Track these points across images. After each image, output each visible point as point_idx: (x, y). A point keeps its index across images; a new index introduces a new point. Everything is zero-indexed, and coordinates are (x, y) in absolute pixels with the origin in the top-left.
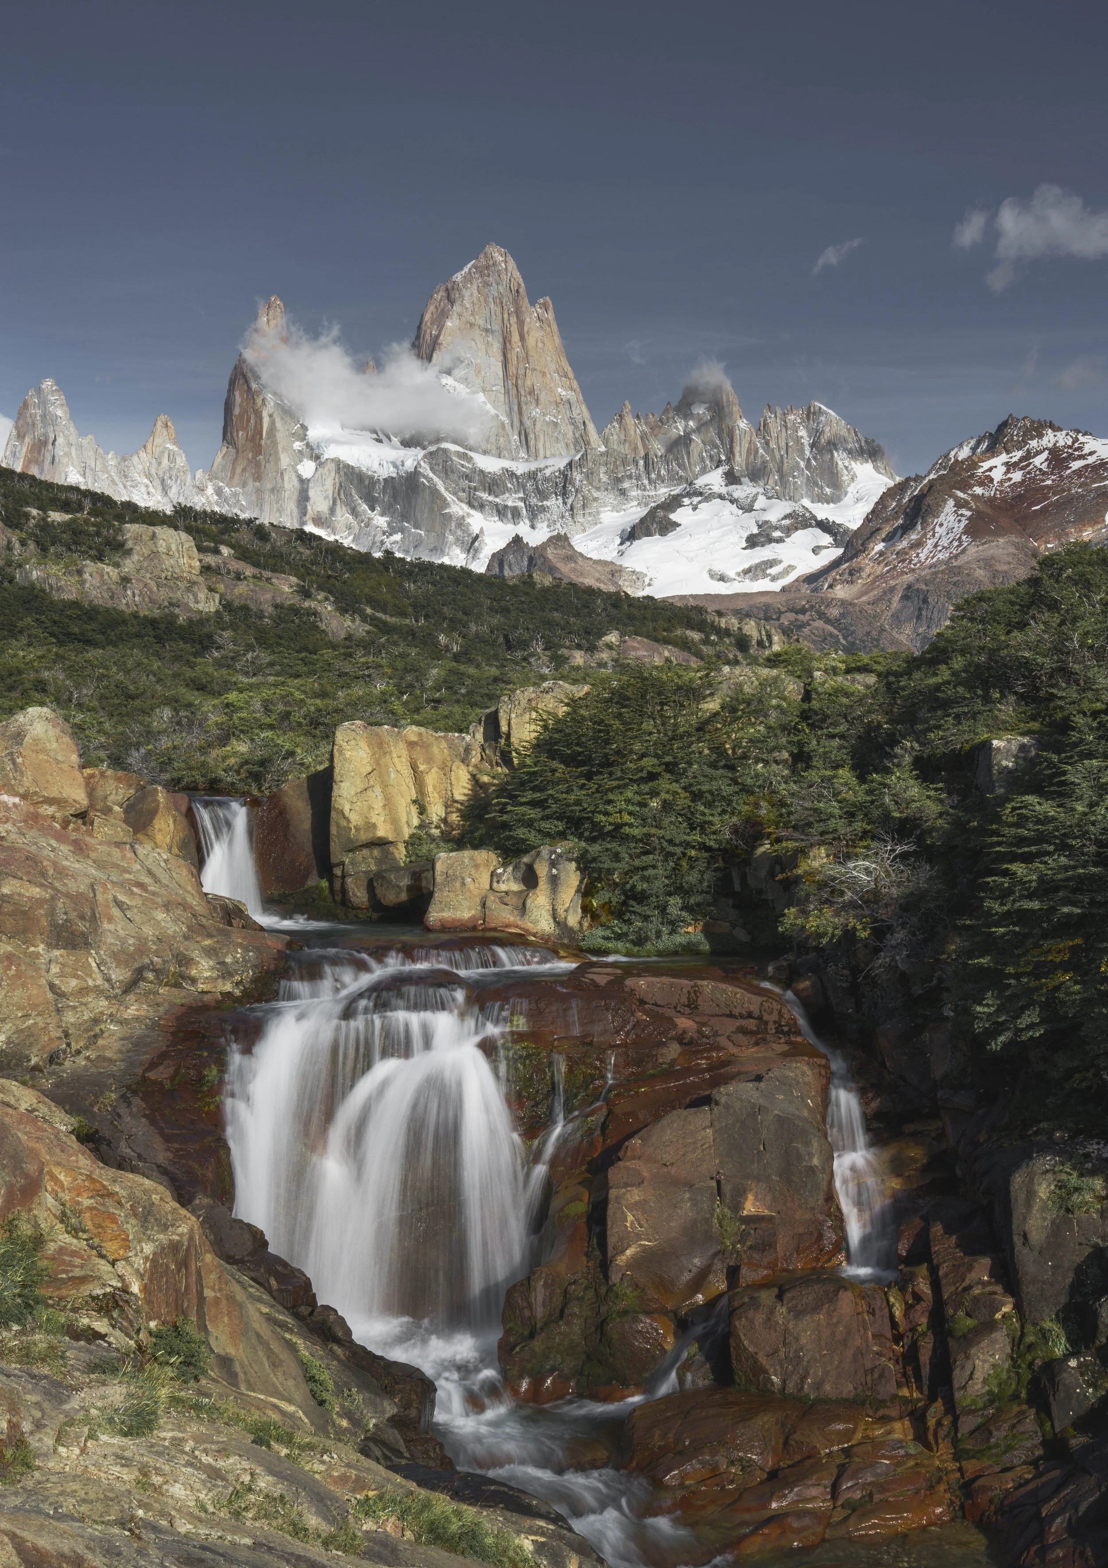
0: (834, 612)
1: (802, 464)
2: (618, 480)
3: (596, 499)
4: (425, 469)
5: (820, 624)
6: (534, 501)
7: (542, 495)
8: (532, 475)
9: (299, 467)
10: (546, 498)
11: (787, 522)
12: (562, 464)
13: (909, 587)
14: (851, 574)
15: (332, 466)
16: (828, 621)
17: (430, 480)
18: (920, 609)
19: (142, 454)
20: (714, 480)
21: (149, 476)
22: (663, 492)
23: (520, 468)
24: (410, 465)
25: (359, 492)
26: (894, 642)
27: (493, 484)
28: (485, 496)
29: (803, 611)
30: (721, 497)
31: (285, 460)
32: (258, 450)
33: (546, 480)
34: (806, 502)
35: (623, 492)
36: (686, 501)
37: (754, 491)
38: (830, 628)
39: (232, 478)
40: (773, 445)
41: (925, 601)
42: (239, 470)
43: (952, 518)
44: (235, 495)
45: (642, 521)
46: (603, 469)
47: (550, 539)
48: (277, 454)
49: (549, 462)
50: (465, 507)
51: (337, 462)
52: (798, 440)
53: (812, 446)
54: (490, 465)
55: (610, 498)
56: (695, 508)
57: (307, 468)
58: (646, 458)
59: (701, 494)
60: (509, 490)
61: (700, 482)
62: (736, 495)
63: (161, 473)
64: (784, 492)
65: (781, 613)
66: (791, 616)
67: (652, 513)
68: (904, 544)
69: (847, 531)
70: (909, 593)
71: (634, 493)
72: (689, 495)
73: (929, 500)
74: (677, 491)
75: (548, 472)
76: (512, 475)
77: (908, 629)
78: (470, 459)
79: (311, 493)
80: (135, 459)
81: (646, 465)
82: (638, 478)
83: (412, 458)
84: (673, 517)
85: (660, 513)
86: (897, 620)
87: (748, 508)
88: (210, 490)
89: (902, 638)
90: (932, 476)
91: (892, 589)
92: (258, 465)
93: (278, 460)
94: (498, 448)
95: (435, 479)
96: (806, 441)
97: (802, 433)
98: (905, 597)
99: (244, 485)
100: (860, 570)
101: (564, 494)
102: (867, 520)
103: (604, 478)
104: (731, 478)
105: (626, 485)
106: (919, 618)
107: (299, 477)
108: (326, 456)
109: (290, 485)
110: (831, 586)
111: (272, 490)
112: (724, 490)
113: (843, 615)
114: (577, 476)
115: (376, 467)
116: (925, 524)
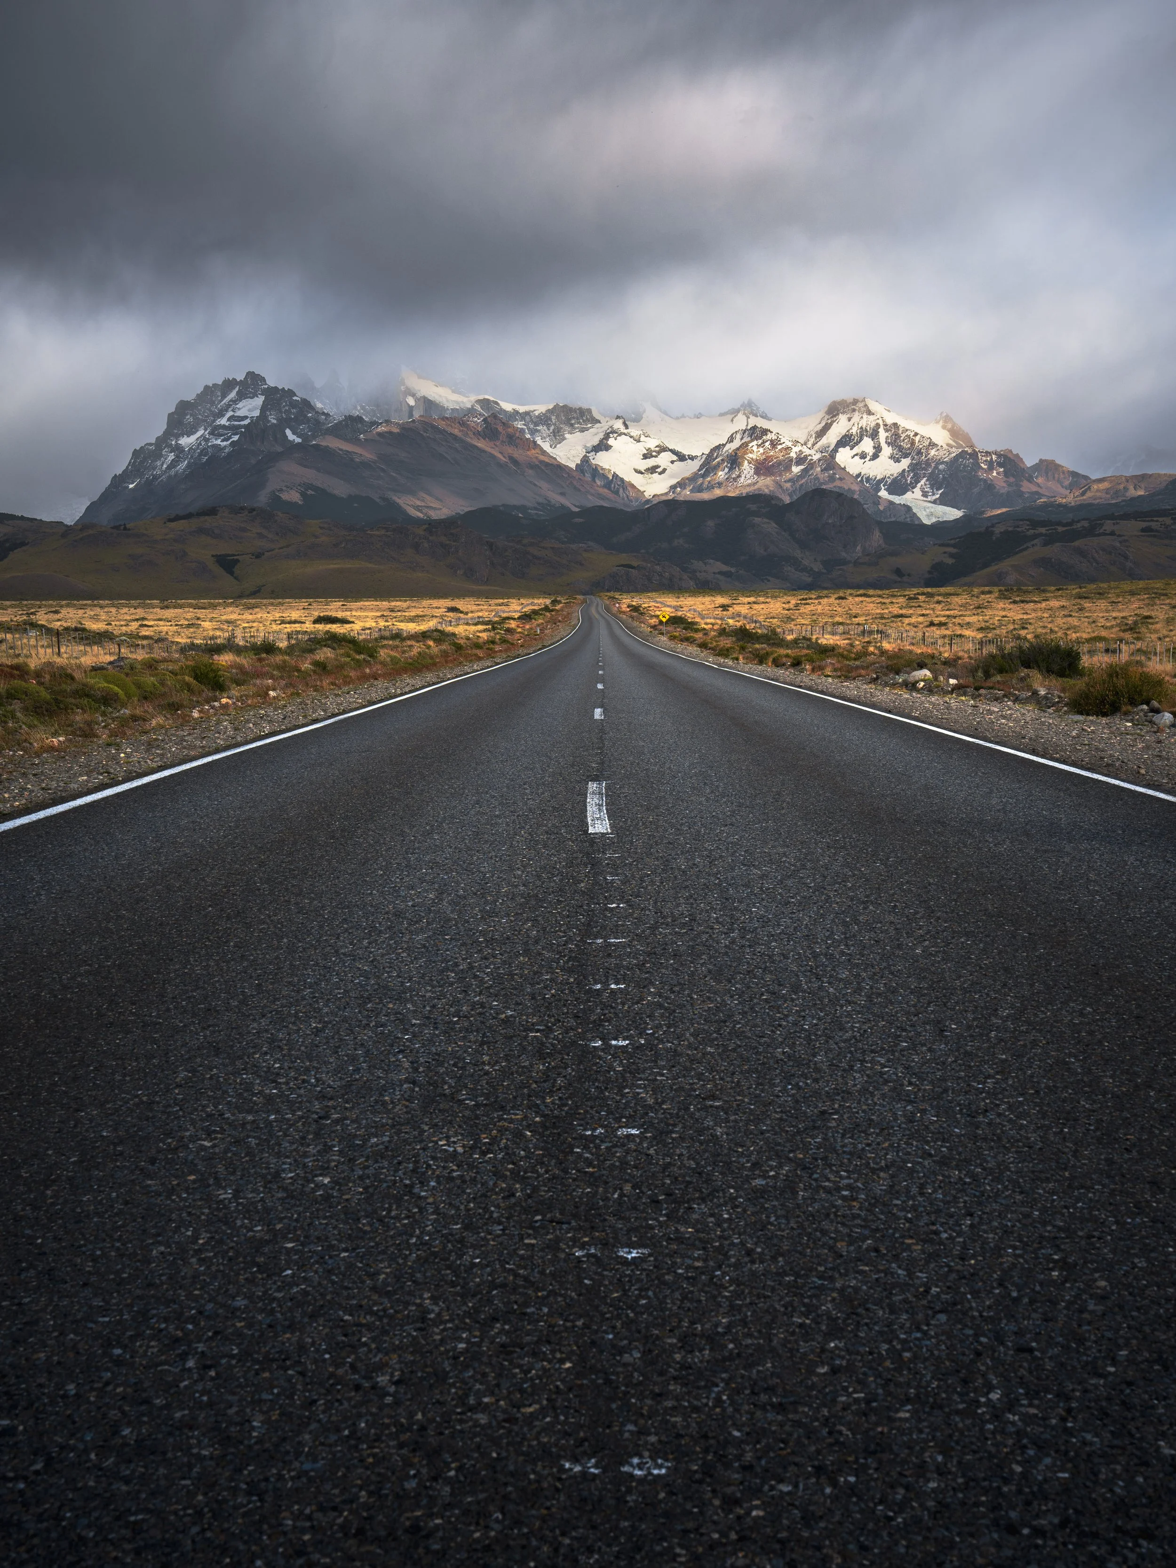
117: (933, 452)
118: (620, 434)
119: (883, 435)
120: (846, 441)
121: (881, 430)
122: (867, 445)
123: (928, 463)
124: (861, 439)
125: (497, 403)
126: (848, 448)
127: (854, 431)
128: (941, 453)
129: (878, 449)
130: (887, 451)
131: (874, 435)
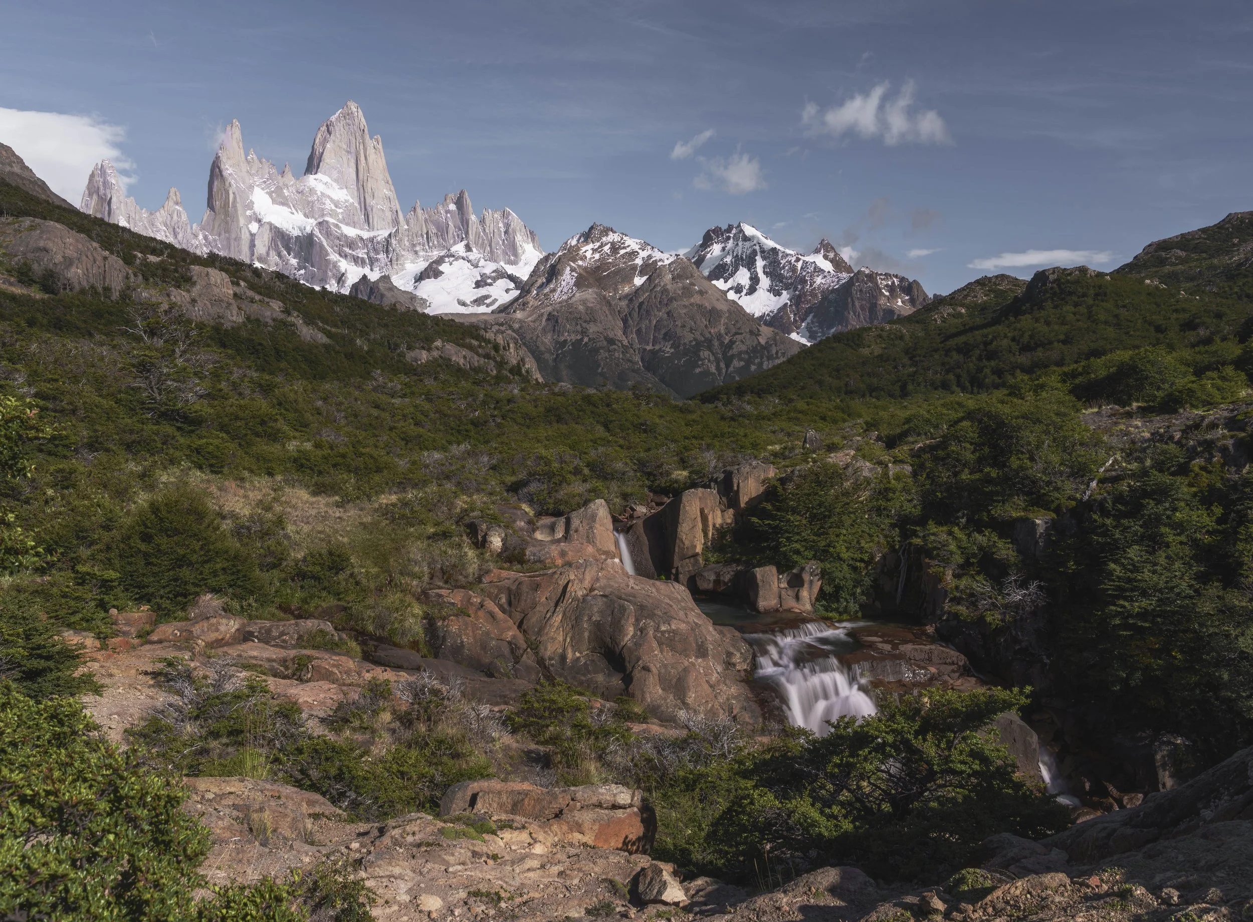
0: (516, 326)
1: (501, 242)
2: (414, 245)
3: (403, 256)
4: (317, 232)
5: (509, 332)
6: (372, 254)
7: (377, 252)
8: (372, 240)
9: (250, 226)
10: (378, 253)
11: (494, 274)
12: (386, 234)
13: (550, 314)
14: (524, 305)
15: (268, 227)
16: (514, 331)
17: (319, 239)
18: (554, 326)
19: (162, 211)
20: (459, 248)
21: (166, 225)
22: (436, 254)
23: (366, 235)
24: (308, 230)
25: (282, 243)
26: (543, 342)
27: (351, 244)
28: (347, 250)
29: (502, 325)
30: (463, 259)
31: (242, 221)
32: (227, 214)
33: (378, 243)
34: (502, 263)
35: (416, 253)
36: (447, 260)
37: (479, 256)
38: (514, 335)
39: (213, 229)
40: (487, 231)
41: (557, 322)
42: (216, 226)
43: (569, 277)
44: (215, 240)
45: (426, 269)
46: (406, 239)
47: (381, 277)
48: (237, 216)
49: (380, 232)
50: (337, 256)
51: (270, 224)
52: (499, 228)
53: (506, 232)
54: (350, 232)
55: (410, 256)
56: (451, 264)
57: (254, 227)
58: (427, 233)
59: (454, 256)
60: (359, 247)
61: (453, 249)
62: (470, 258)
63: (173, 224)
64: (492, 258)
65: (492, 325)
66: (497, 327)
67: (431, 265)
68: (547, 290)
69: (521, 281)
70: (551, 317)
71: (421, 253)
72: (448, 256)
73: (559, 267)
74: (443, 253)
75: (379, 239)
76: (362, 239)
77: (549, 336)
78: (339, 228)
79: (256, 243)
80: (158, 214)
81: (427, 238)
82: (423, 245)
83: (310, 225)
84: (441, 268)
85: (434, 266)
86: (544, 331)
87: (476, 266)
88: (201, 237)
89: (546, 341)
90: (560, 254)
91: (542, 315)
92: (227, 223)
93: (238, 221)
94: (354, 222)
95: (322, 239)
96: (503, 230)
97: (501, 225)
98: (548, 320)
99: (219, 235)
100: (528, 303)
101: (387, 252)
102: (531, 276)
103: (407, 244)
104: (468, 248)
105: (418, 248)
106: (554, 331)
107: (250, 232)
108: (264, 220)
109: (245, 237)
110: (514, 312)
111: (235, 239)
112: (464, 255)
113: (520, 328)
114: (393, 241)
115: (291, 229)
116: (557, 278)
117: (819, 280)
118: (457, 259)
119: (760, 263)
120: (721, 271)
121: (758, 258)
122: (743, 277)
123: (813, 293)
124: (737, 270)
125: (337, 226)
126: (722, 280)
127: (728, 260)
128: (829, 280)
129: (755, 280)
130: (765, 282)
131: (750, 263)
